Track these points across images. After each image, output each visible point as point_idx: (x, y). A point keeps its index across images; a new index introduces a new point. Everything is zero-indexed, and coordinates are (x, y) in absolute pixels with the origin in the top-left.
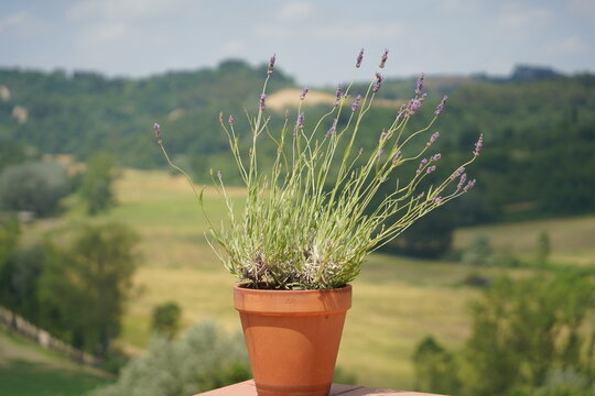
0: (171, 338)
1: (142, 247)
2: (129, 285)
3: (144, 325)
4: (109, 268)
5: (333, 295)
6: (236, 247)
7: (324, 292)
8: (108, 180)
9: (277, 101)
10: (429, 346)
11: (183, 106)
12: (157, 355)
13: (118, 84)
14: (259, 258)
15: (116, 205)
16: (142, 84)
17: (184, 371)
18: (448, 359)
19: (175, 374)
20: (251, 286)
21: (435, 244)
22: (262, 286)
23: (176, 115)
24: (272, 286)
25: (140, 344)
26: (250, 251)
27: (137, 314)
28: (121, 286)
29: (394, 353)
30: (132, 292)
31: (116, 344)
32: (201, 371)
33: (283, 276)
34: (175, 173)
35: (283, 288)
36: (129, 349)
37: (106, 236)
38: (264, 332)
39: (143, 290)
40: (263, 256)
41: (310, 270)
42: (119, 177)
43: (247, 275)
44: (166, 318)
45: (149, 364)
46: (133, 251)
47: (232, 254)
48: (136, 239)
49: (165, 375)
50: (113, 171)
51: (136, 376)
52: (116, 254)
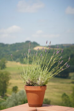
0: (16, 93)
1: (11, 76)
2: (8, 83)
3: (11, 90)
4: (4, 79)
5: (43, 87)
6: (25, 78)
7: (41, 87)
8: (5, 63)
9: (36, 48)
10: (65, 95)
11: (19, 49)
12: (13, 96)
13: (7, 45)
14: (29, 80)
15: (6, 68)
16: (11, 45)
17: (18, 99)
18: (68, 97)
19: (16, 100)
20: (28, 85)
21: (66, 75)
22: (30, 85)
23: (17, 51)
24: (32, 85)
25: (10, 94)
26: (27, 79)
27: (10, 88)
28: (7, 83)
29: (58, 96)
30: (9, 84)
31: (5, 94)
32: (21, 99)
33: (34, 83)
34: (17, 62)
35: (34, 86)
36: (8, 95)
37: (4, 74)
38: (30, 94)
39: (11, 84)
40: (30, 80)
41: (38, 82)
42: (7, 62)
43: (27, 83)
44: (15, 89)
45: (12, 98)
46: (9, 76)
47: (24, 79)
48: (10, 74)
49: (15, 100)
50: (6, 61)
51: (9, 100)
52: (6, 77)
